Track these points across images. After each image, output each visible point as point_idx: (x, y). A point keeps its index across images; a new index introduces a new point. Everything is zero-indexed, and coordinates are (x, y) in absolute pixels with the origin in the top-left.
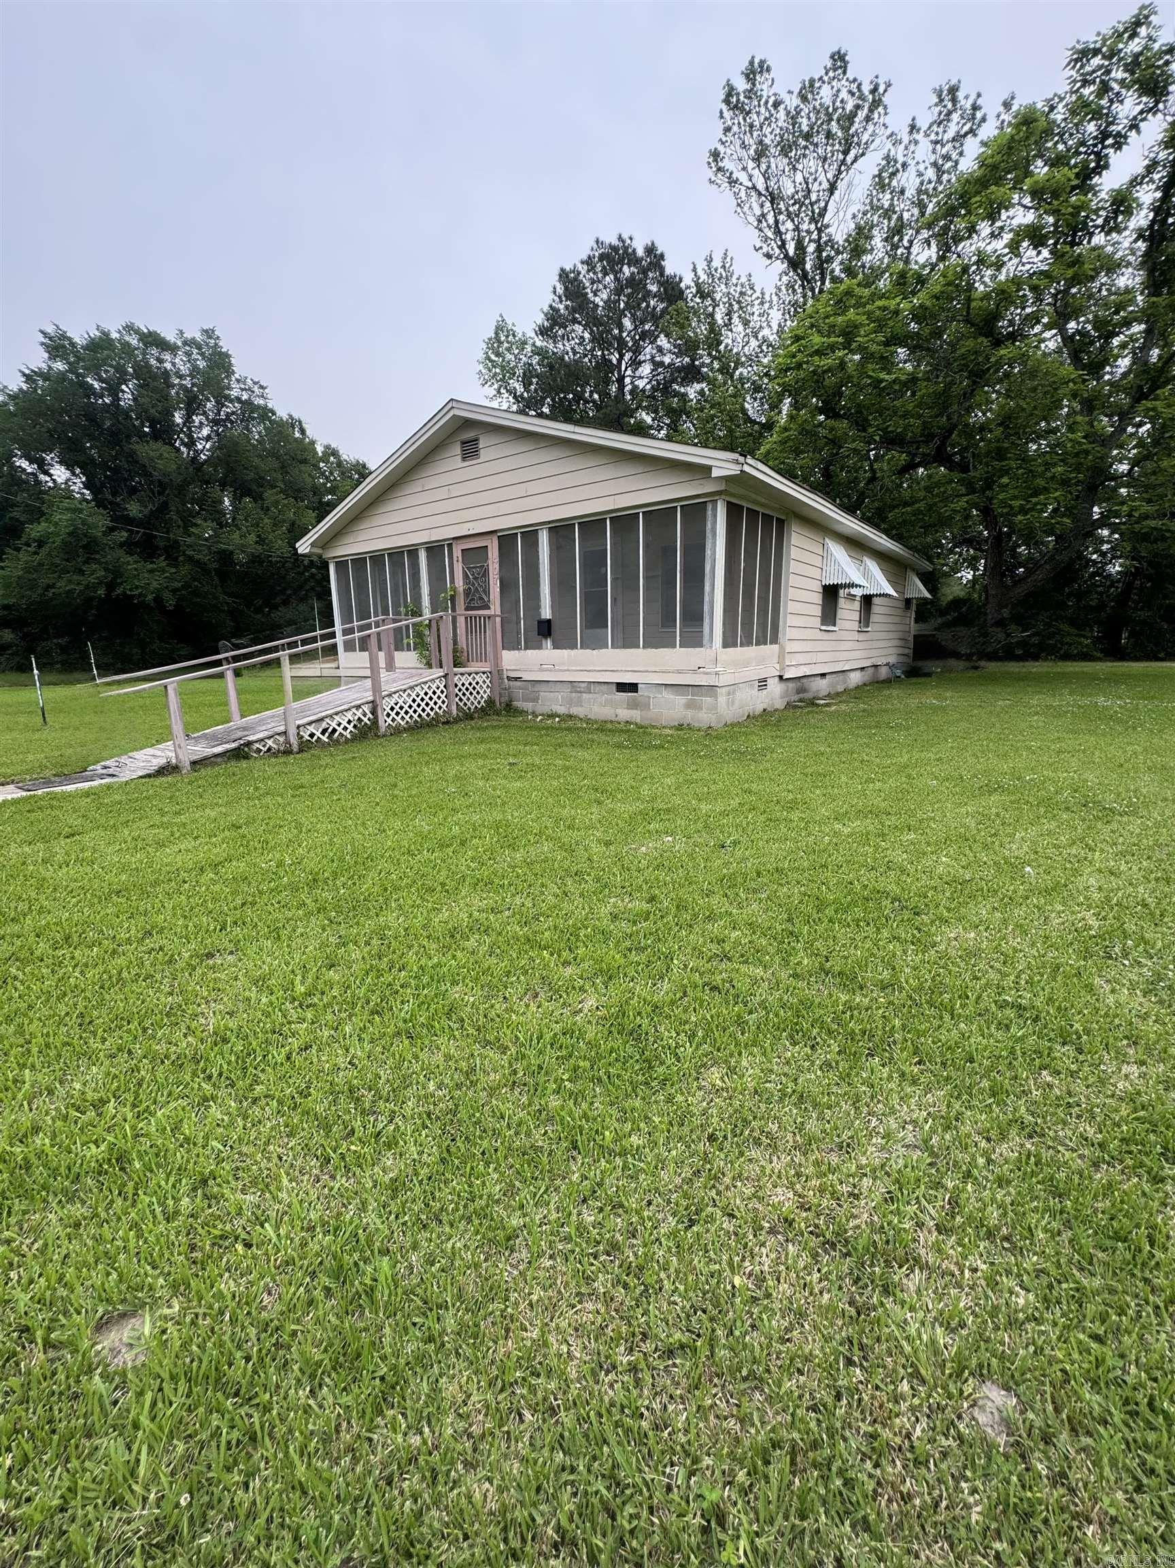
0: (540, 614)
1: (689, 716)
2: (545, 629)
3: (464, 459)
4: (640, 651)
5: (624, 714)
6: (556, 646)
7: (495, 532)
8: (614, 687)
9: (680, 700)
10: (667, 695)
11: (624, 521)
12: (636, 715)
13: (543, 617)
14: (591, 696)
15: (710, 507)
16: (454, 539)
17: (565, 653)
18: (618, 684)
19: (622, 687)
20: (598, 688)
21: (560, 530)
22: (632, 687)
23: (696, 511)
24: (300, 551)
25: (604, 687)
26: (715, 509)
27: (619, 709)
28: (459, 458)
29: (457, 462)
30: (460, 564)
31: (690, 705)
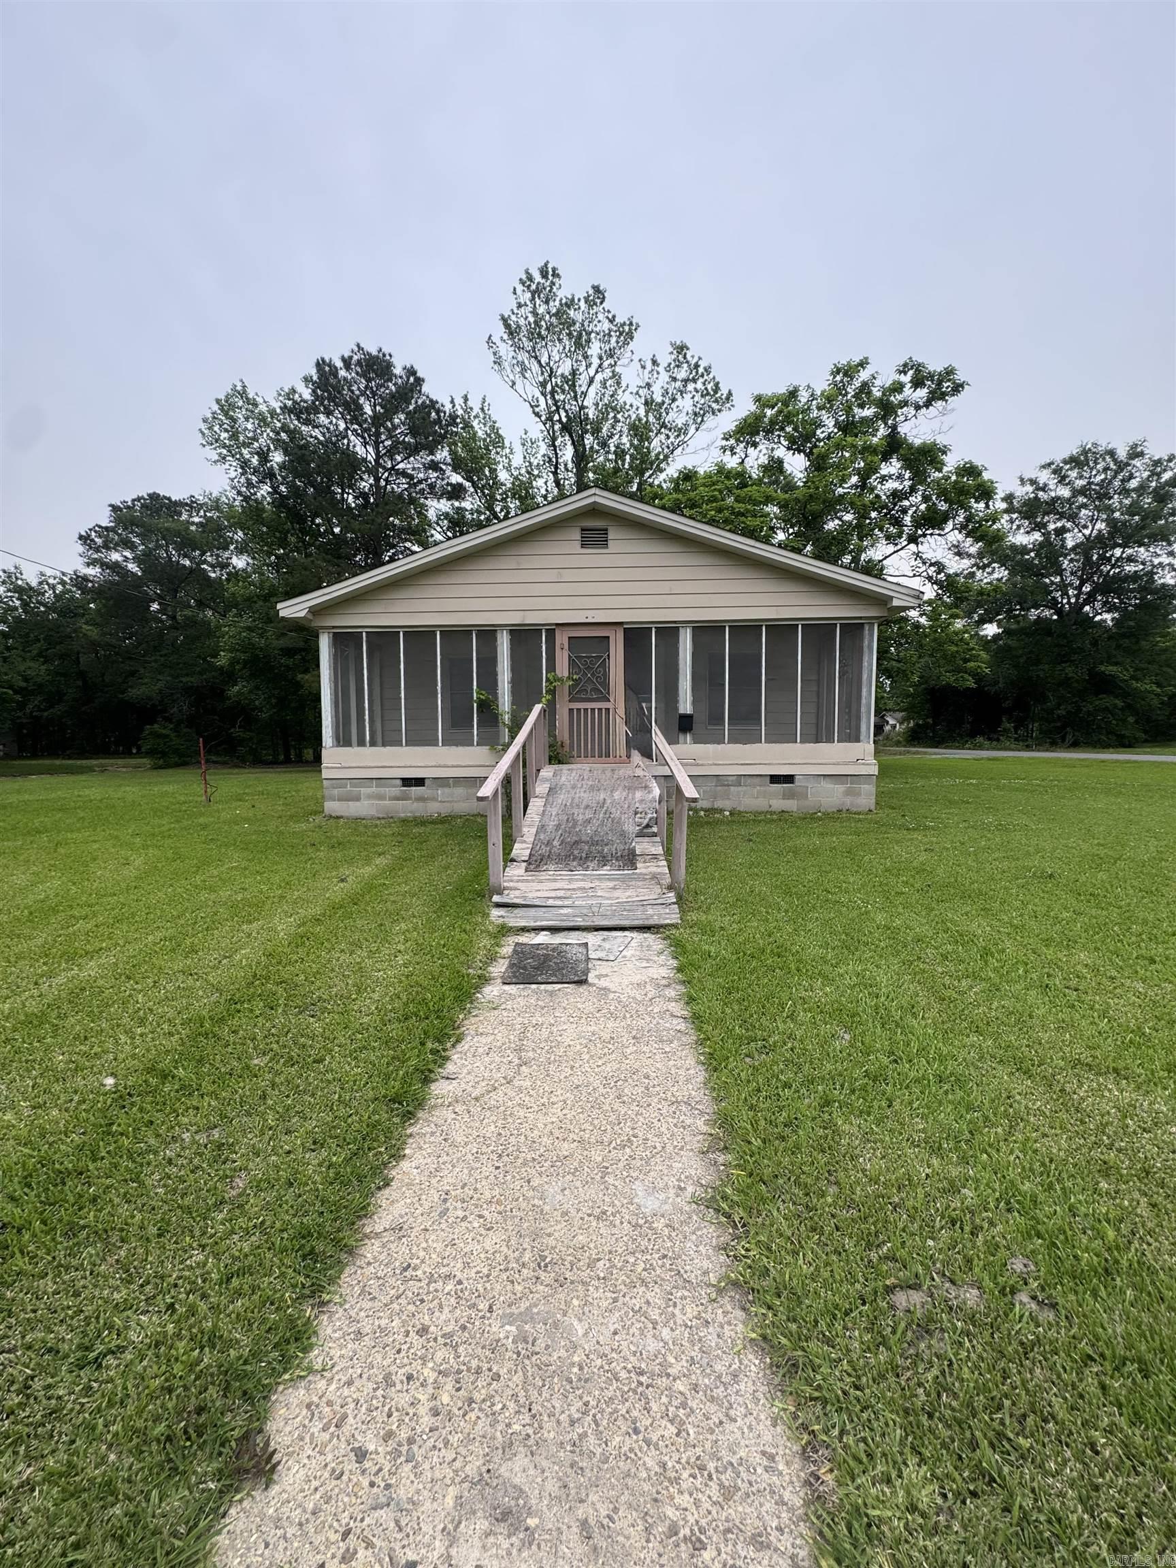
0: (677, 709)
1: (848, 802)
2: (685, 724)
3: (583, 546)
4: (798, 745)
5: (778, 804)
6: (696, 741)
7: (621, 624)
8: (768, 779)
9: (840, 788)
10: (827, 785)
11: (781, 631)
12: (791, 805)
13: (681, 711)
14: (740, 788)
15: (867, 627)
16: (557, 625)
17: (710, 748)
18: (772, 776)
19: (775, 779)
20: (749, 781)
21: (707, 632)
22: (789, 779)
23: (853, 630)
24: (282, 614)
25: (757, 780)
26: (871, 631)
27: (775, 798)
28: (578, 544)
29: (576, 547)
30: (566, 653)
31: (848, 793)
